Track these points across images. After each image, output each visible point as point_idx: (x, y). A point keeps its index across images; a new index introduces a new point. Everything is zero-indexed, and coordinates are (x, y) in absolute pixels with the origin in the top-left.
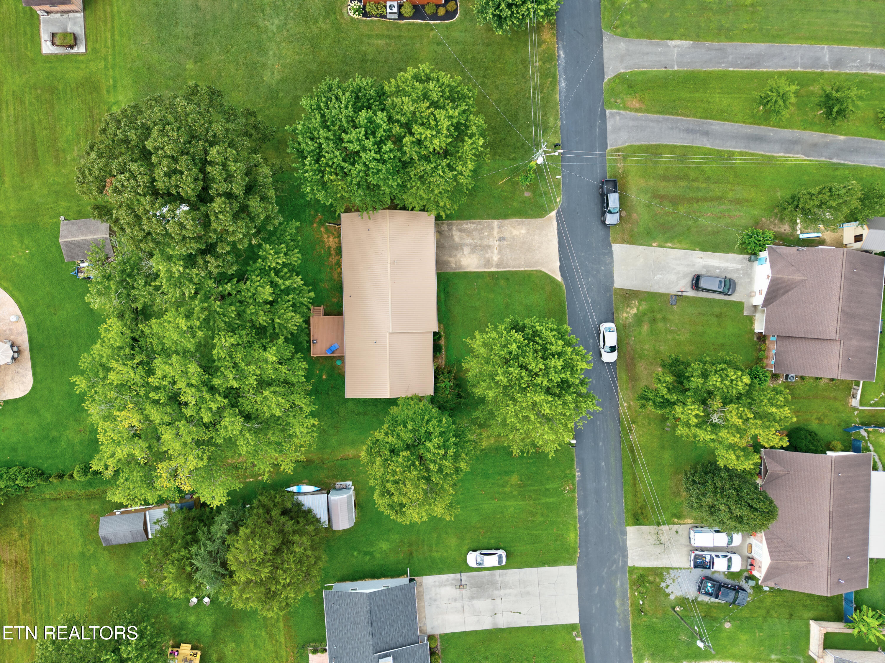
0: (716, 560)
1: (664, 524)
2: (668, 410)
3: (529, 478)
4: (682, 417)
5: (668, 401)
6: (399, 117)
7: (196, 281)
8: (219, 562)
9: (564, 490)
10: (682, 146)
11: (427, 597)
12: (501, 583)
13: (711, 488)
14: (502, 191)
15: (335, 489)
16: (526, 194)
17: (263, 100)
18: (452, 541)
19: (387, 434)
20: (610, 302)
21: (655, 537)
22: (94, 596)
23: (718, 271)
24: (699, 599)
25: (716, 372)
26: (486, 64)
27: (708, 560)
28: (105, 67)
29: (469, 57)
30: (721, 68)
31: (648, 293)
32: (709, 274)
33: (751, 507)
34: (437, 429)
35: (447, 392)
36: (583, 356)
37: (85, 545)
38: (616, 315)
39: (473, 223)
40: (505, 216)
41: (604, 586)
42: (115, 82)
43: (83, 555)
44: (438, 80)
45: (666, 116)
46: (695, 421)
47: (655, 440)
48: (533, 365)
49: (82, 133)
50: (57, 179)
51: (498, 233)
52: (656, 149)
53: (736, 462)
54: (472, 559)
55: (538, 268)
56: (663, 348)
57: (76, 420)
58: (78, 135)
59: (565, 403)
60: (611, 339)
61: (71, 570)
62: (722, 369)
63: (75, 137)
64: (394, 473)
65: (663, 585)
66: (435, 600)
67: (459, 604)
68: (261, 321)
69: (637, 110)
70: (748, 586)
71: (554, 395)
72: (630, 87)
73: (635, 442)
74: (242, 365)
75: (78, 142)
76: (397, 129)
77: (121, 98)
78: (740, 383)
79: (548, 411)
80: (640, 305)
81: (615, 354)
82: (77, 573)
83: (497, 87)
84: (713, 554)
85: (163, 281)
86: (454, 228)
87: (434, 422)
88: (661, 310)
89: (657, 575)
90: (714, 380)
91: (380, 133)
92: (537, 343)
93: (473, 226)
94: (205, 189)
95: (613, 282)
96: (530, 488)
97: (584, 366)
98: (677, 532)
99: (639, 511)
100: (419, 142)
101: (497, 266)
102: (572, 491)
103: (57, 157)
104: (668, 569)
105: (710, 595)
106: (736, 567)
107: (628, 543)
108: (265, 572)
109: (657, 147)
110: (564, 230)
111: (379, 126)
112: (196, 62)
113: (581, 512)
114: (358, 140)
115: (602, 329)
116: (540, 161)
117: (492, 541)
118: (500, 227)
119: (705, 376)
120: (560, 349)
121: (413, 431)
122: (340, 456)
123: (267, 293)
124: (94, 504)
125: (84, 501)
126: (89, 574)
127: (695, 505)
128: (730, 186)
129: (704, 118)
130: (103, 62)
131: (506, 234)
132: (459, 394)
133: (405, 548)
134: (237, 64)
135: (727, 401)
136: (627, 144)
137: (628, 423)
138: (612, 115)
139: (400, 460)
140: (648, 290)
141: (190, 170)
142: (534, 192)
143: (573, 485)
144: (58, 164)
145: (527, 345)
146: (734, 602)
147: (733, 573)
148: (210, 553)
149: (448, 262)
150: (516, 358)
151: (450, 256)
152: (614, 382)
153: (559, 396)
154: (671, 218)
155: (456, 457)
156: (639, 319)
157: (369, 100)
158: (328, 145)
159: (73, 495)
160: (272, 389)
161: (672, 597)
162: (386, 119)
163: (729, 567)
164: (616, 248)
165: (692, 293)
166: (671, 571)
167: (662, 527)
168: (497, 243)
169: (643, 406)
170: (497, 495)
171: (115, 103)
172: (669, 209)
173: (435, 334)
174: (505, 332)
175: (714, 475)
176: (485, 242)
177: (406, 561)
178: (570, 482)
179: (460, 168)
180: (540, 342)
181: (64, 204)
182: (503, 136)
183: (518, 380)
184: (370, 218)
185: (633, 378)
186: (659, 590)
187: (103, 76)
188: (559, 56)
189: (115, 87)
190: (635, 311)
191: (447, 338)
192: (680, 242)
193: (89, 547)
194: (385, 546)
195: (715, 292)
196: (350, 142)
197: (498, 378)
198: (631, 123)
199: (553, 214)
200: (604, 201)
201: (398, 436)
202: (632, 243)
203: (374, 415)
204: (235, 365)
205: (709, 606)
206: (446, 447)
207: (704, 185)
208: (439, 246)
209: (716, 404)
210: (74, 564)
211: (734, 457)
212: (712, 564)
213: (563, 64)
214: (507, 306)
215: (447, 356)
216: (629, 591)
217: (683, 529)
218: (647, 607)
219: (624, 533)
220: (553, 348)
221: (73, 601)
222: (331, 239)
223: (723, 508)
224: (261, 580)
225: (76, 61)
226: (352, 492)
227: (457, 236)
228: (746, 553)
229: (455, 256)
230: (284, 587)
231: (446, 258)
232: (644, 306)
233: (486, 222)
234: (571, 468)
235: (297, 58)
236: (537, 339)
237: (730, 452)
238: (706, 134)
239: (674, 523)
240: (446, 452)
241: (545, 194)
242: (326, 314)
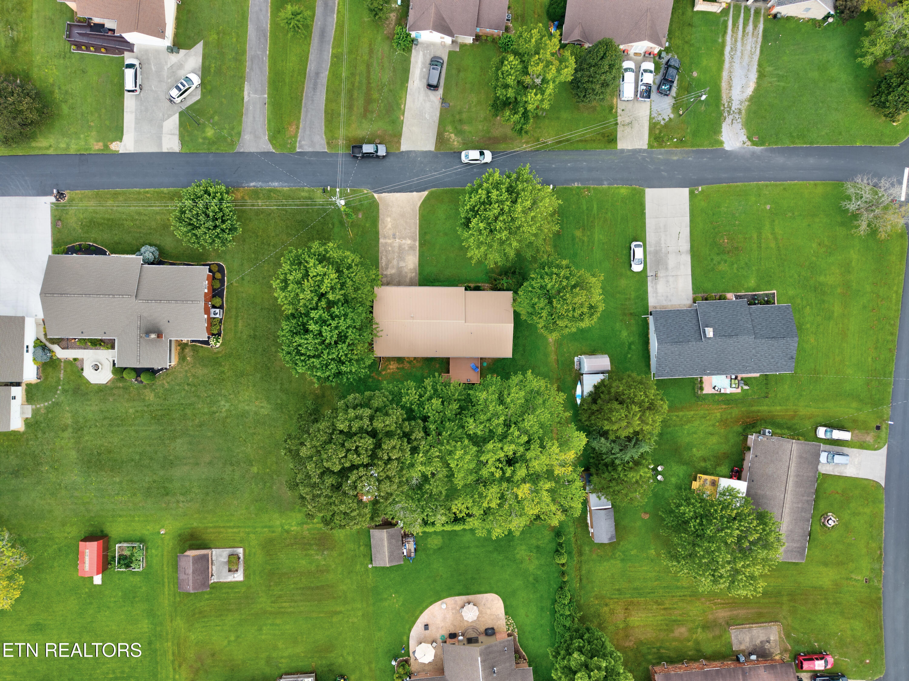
0: (644, 82)
1: (617, 120)
2: (530, 114)
3: (578, 222)
4: (536, 104)
5: (523, 114)
6: (314, 302)
7: (428, 447)
8: (627, 443)
9: (588, 195)
10: (327, 94)
11: (665, 303)
12: (656, 246)
13: (590, 85)
14: (357, 235)
15: (580, 369)
16: (360, 216)
17: (282, 415)
18: (623, 282)
19: (541, 318)
20: (446, 154)
21: (626, 127)
22: (654, 553)
23: (424, 70)
24: (675, 95)
25: (503, 78)
26: (259, 243)
27: (645, 88)
28: (254, 534)
29: (253, 256)
30: (266, 60)
31: (439, 124)
32: (427, 77)
33: (602, 58)
34: (539, 281)
35: (511, 282)
36: (490, 175)
37: (615, 558)
38: (456, 150)
39: (382, 258)
40: (377, 233)
41: (662, 168)
42: (266, 527)
43: (623, 560)
44: (286, 274)
45: (303, 105)
46: (539, 95)
47: (553, 124)
48: (495, 211)
49: (304, 553)
50: (339, 572)
51: (390, 239)
52: (328, 114)
53: (570, 69)
54: (637, 268)
55: (418, 209)
56: (482, 115)
57: (522, 562)
58: (306, 555)
59: (523, 190)
60: (474, 154)
61: (633, 569)
62: (503, 74)
63: (307, 558)
64: (567, 311)
65: (662, 123)
66: (667, 297)
67: (671, 279)
68: (457, 407)
69: (298, 128)
70: (666, 57)
71: (517, 198)
72: (279, 132)
73: (554, 140)
74: (489, 414)
75: (311, 555)
76: (323, 303)
77: (278, 523)
78: (513, 63)
79: (529, 202)
80: (448, 131)
81: (485, 151)
82: (637, 565)
83: (277, 235)
84: (640, 83)
85: (428, 470)
86: (385, 273)
87: (533, 283)
88: (453, 115)
89: (655, 127)
90: (510, 80)
91: (326, 316)
92: (479, 208)
93: (384, 258)
94: (368, 433)
95: (430, 152)
96: (586, 222)
97: (497, 174)
98: (623, 110)
99: (606, 138)
100: (332, 288)
101: (415, 240)
102: (588, 190)
103: (322, 572)
104: (651, 118)
105: (671, 87)
106: (650, 66)
107: (630, 148)
108: (636, 408)
109: (326, 112)
110: (387, 188)
111: (320, 316)
112: (252, 465)
113: (605, 183)
114: (331, 331)
115: (467, 161)
116: (343, 202)
117: (625, 252)
118: (385, 237)
119: (506, 86)
120: (484, 192)
121: (539, 298)
122: (554, 365)
123: (436, 402)
124: (585, 550)
125: (583, 558)
126: (638, 556)
127: (601, 97)
128: (359, 58)
129: (305, 76)
130: (250, 535)
131: (391, 233)
132: (512, 273)
133: (627, 318)
134: (255, 434)
135: (526, 72)
136: (324, 136)
137: (539, 144)
138: (301, 147)
139: (559, 306)
140: (437, 125)
141: (355, 442)
142: (359, 210)
143: (584, 188)
144: (328, 571)
145: (480, 216)
146: (677, 69)
147: (656, 68)
148: (621, 450)
149: (411, 278)
150: (489, 224)
151: (406, 276)
152: (507, 154)
153: (518, 194)
154: (382, 105)
155: (559, 267)
156: (459, 132)
157: (298, 325)
158: (333, 353)
159: (578, 566)
160: (505, 396)
161: (672, 116)
162: (316, 311)
163: (651, 72)
164: (404, 148)
165: (441, 91)
166: (652, 116)
167: (619, 121)
168: (397, 240)
169: (526, 132)
170: (590, 247)
171: (282, 527)
172: (375, 106)
173: (466, 290)
174: (470, 232)
175: (579, 81)
176: (396, 250)
177: (637, 318)
178: (582, 191)
179: (349, 261)
180: (478, 206)
181: (358, 567)
182: (315, 232)
183: (505, 223)
184: (382, 331)
185: (504, 139)
186: (666, 126)
187: (262, 535)
188: (254, 186)
189: (270, 527)
190: (453, 135)
191: (469, 281)
192: (401, 98)
193: (617, 555)
194: (624, 334)
195: (440, 73)
196: (331, 337)
197: (504, 238)
198: (308, 132)
199: (376, 195)
200: (368, 156)
201: (542, 309)
202: (400, 135)
203: (526, 339)
204: (489, 420)
205: (680, 87)
206: (550, 275)
207: (357, 77)
208: (399, 284)
209: (527, 80)
210: (629, 567)
211: (566, 70)
212: (647, 85)
213: (260, 183)
214: (446, 234)
215: (482, 282)
216: (666, 149)
217: (621, 106)
218: (679, 136)
219: (622, 151)
220: (484, 196)
221: (657, 569)
222: (391, 367)
223: (603, 77)
224: (640, 411)
225: (249, 555)
226: (583, 356)
227: (391, 271)
228: (640, 58)
229: (406, 273)
230: (647, 397)
231: (408, 280)
232: (450, 128)
233: (381, 248)
234: (571, 190)
235: (251, 388)
236: (476, 209)
237: (562, 72)
238: (317, 74)
239: (616, 112)
240: (555, 274)
241: (360, 201)
242: (448, 372)
